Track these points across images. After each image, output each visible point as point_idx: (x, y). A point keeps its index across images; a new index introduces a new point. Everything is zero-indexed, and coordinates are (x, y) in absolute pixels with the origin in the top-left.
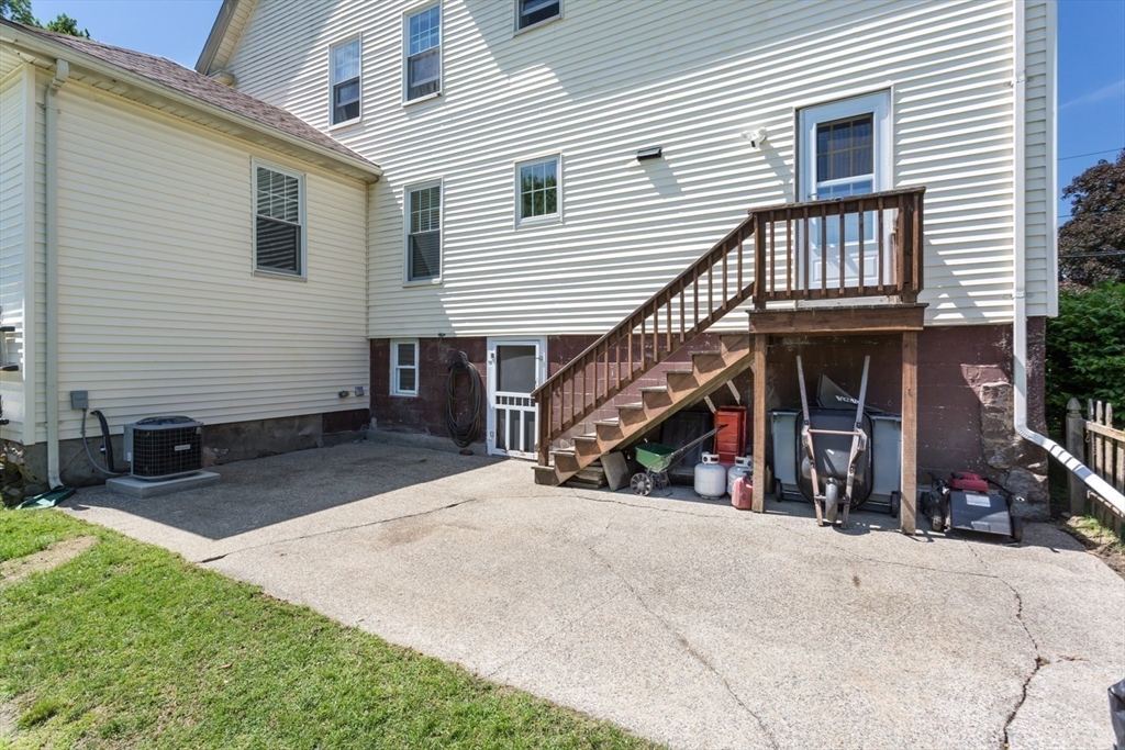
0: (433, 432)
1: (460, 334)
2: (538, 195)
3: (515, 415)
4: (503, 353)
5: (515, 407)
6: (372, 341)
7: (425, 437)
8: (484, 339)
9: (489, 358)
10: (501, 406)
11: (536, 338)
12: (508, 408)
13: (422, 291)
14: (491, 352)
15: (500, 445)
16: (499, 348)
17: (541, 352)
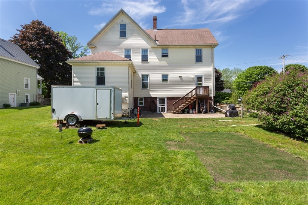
0: (147, 111)
1: (152, 97)
2: (165, 79)
3: (162, 108)
4: (160, 99)
5: (162, 106)
6: (134, 98)
7: (146, 112)
8: (156, 98)
9: (157, 100)
10: (160, 106)
11: (165, 97)
12: (161, 107)
13: (145, 90)
14: (158, 99)
15: (160, 111)
16: (159, 99)
17: (166, 99)
